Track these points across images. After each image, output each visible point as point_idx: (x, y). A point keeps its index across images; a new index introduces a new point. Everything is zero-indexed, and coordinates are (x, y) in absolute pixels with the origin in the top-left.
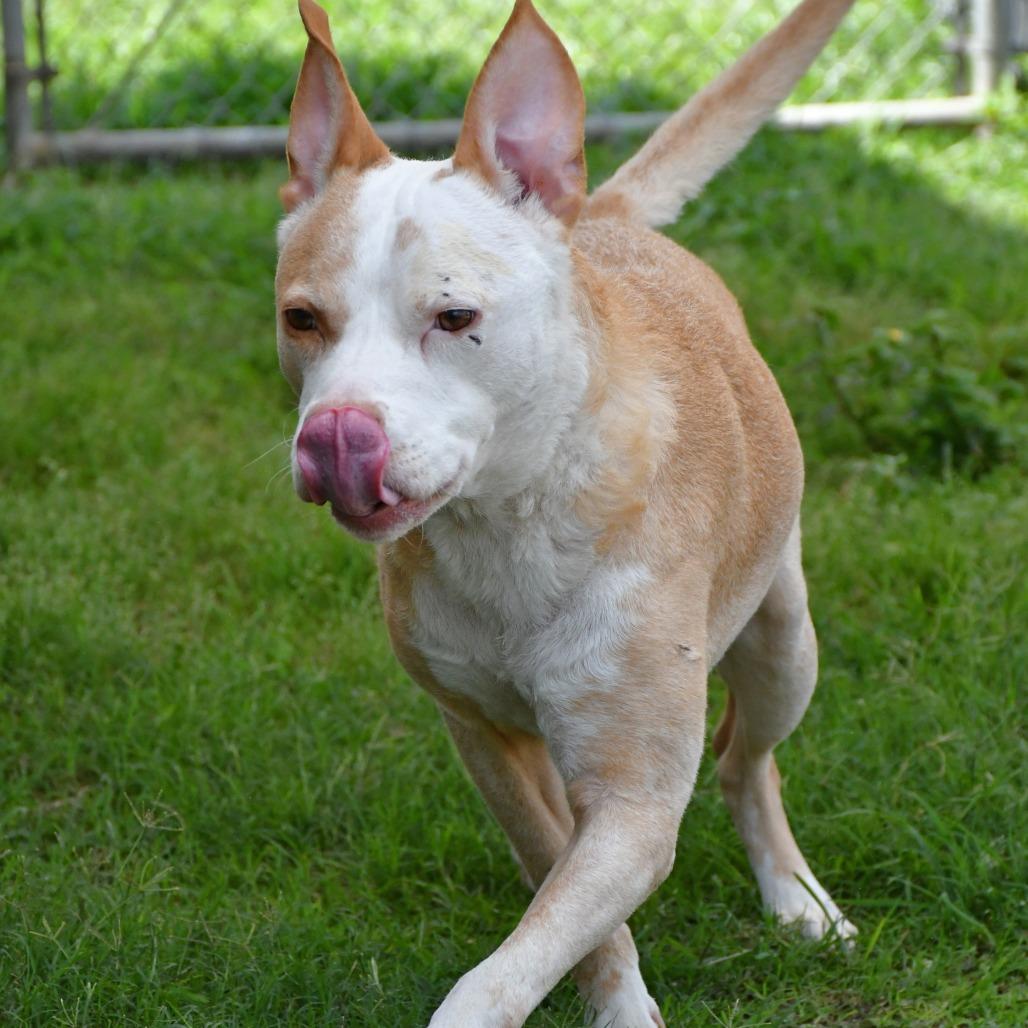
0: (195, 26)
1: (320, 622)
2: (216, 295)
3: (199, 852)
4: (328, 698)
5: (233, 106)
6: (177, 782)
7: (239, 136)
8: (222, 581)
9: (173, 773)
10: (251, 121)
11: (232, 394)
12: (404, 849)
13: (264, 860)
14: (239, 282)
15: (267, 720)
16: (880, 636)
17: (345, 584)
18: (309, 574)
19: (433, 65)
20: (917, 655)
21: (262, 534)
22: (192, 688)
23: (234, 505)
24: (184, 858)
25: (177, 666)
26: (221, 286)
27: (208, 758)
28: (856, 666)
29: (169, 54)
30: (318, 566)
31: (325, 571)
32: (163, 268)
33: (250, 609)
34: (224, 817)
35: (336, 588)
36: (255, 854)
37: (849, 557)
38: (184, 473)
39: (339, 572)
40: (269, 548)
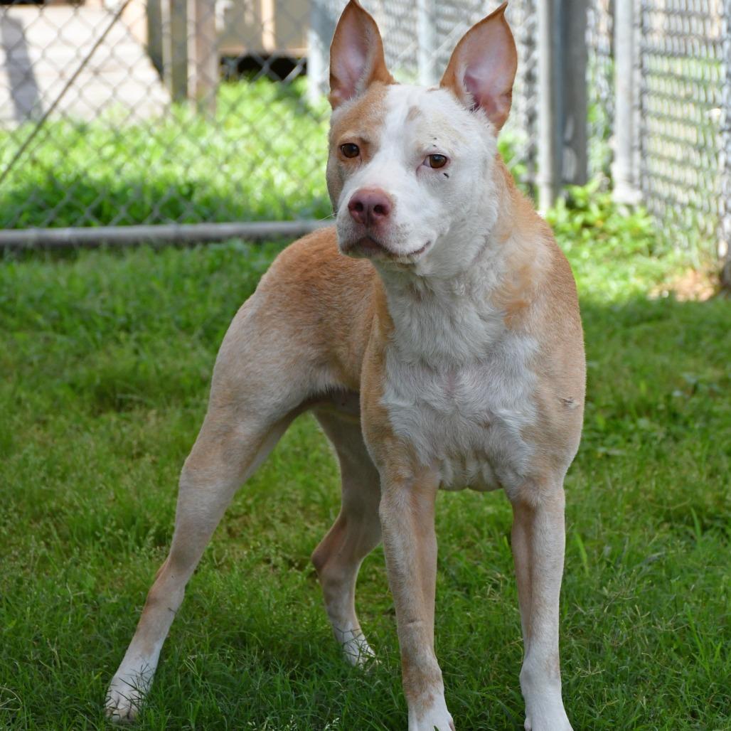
0: (35, 162)
1: (115, 561)
2: (47, 339)
3: (31, 721)
4: (120, 613)
5: (60, 214)
6: (17, 674)
7: (64, 233)
8: (49, 534)
9: (15, 666)
10: (72, 224)
11: (58, 406)
12: (169, 716)
13: (74, 725)
14: (64, 332)
15: (79, 629)
16: (481, 569)
17: (131, 536)
18: (108, 529)
19: (191, 187)
20: (506, 582)
21: (76, 503)
22: (29, 609)
23: (58, 483)
24: (21, 725)
25: (18, 593)
26: (51, 334)
27: (38, 656)
28: (467, 588)
29: (17, 181)
30: (114, 524)
31: (118, 527)
32: (12, 322)
33: (68, 553)
34: (47, 696)
35: (126, 538)
36: (69, 722)
37: (462, 515)
38: (25, 460)
39: (128, 528)
40: (81, 512)
